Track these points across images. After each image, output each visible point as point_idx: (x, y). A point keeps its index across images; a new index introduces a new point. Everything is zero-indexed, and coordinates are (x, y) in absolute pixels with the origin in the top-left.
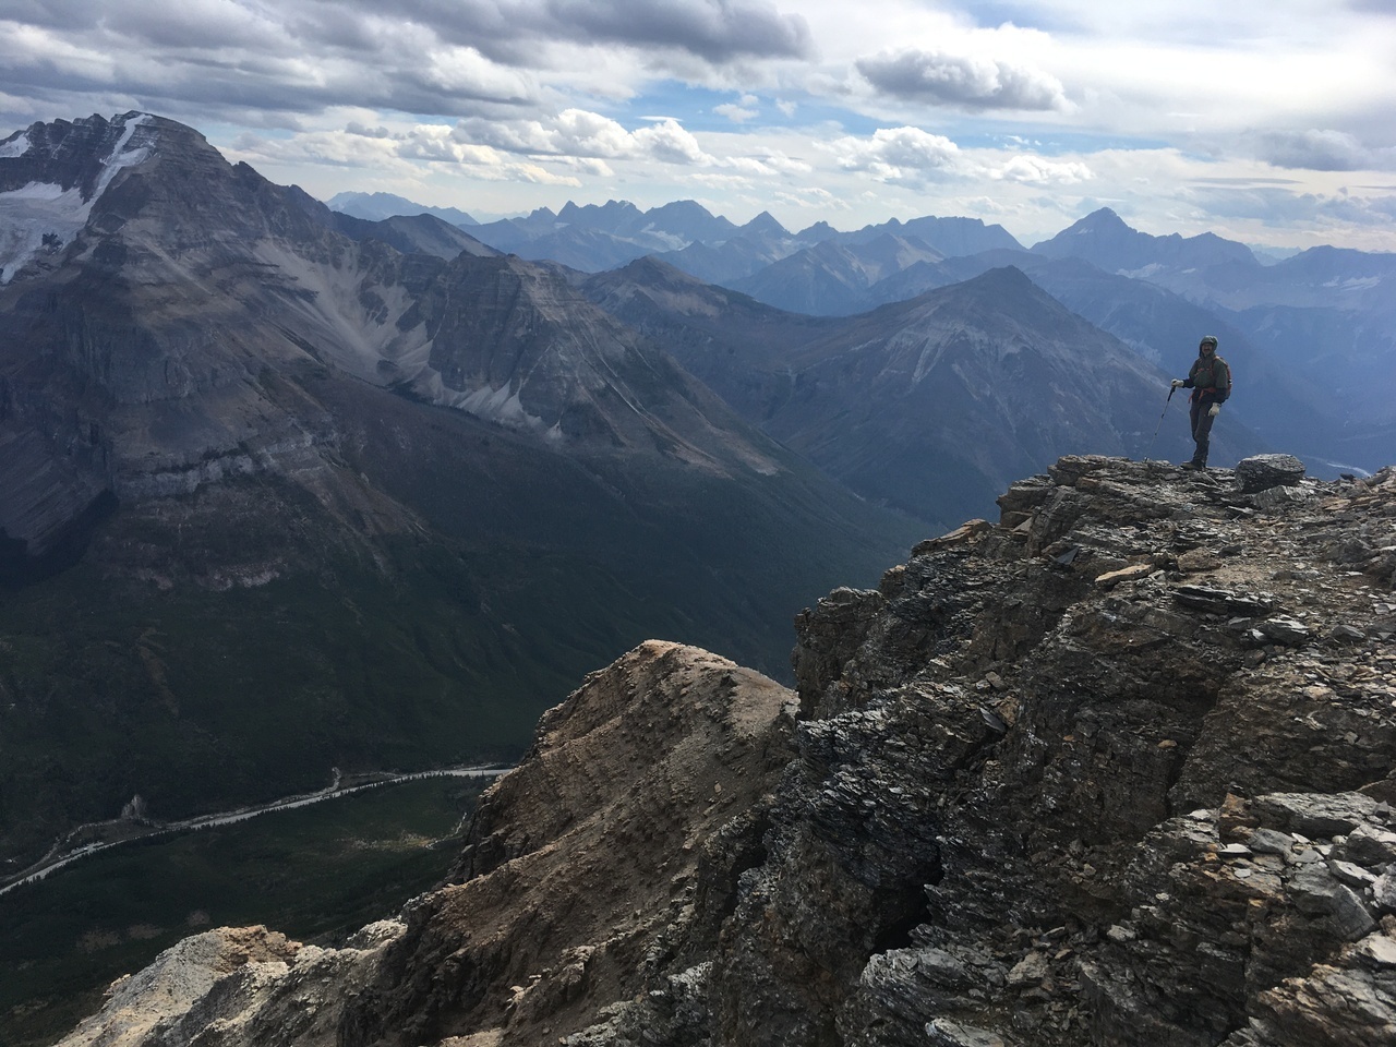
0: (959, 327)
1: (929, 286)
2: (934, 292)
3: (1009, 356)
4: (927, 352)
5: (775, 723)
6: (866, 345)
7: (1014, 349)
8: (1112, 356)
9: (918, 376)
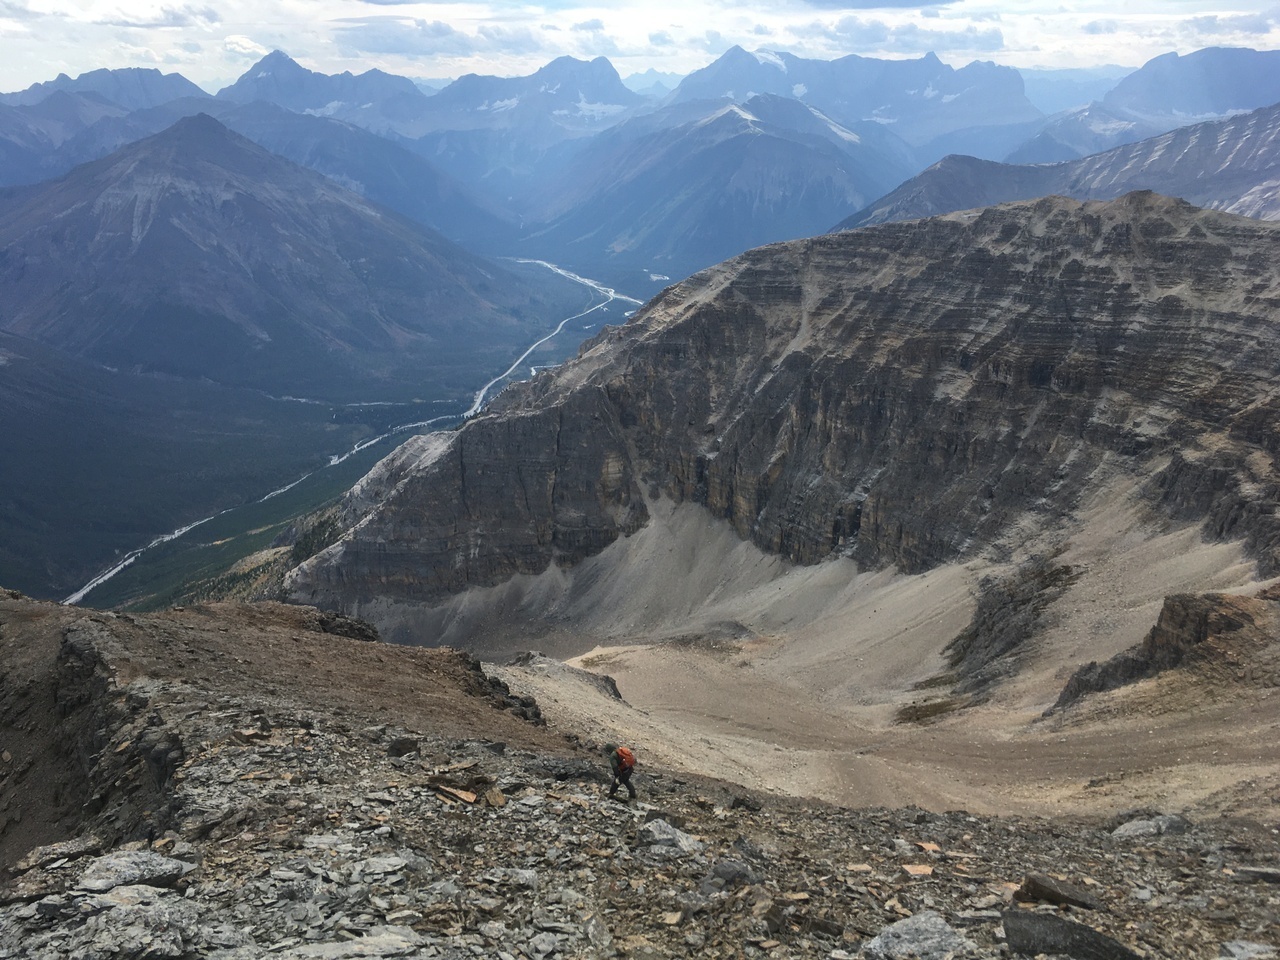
0: (167, 180)
1: (121, 141)
2: (129, 147)
3: (225, 203)
4: (139, 210)
5: (59, 658)
6: (70, 211)
7: (228, 196)
8: (322, 192)
9: (137, 236)
